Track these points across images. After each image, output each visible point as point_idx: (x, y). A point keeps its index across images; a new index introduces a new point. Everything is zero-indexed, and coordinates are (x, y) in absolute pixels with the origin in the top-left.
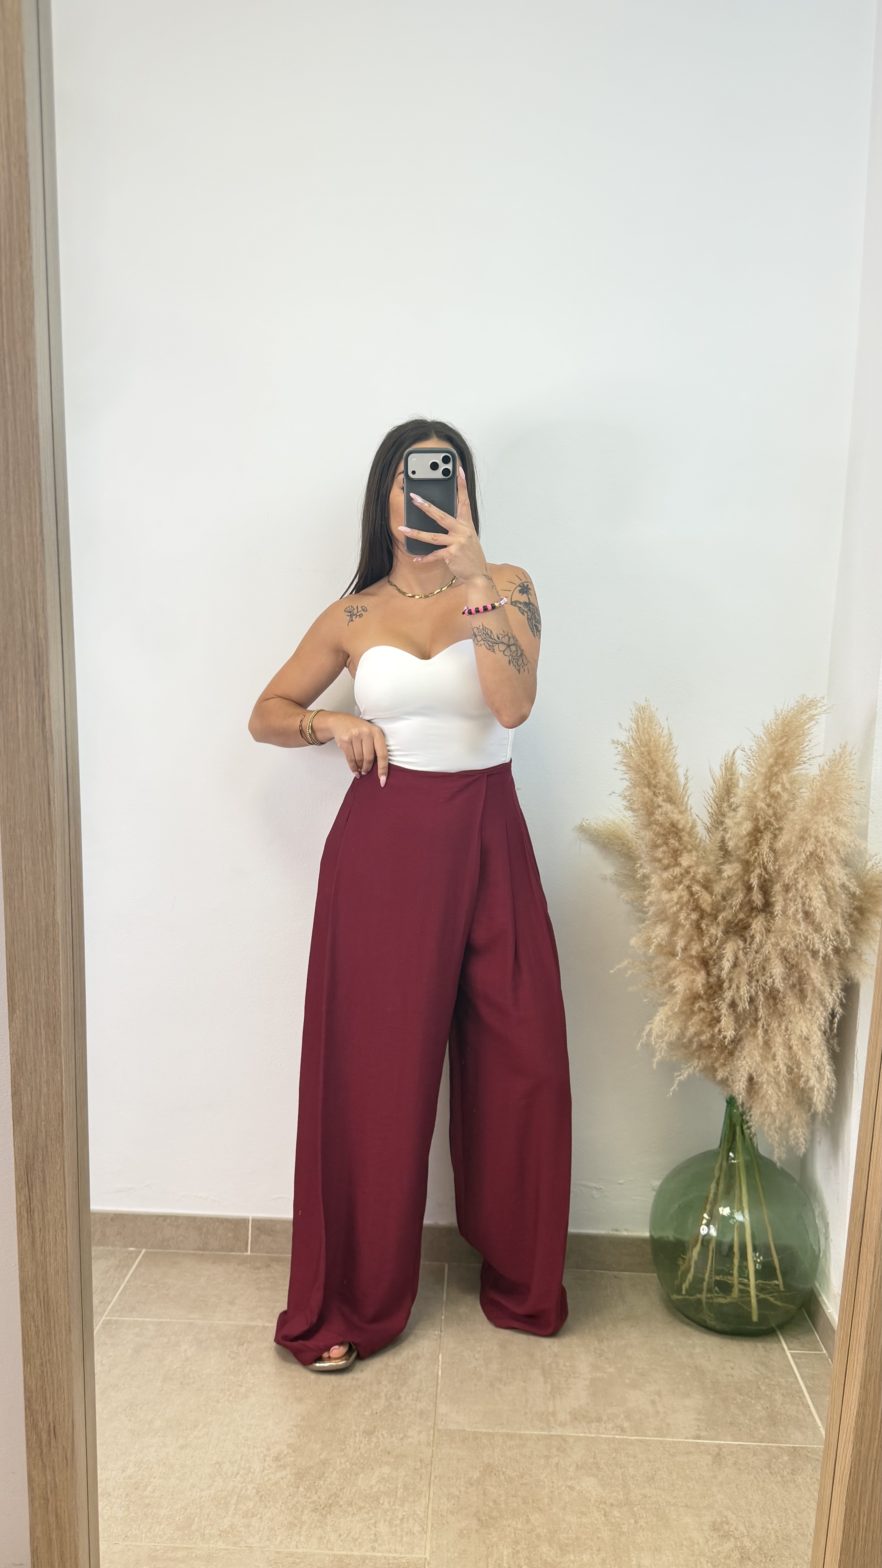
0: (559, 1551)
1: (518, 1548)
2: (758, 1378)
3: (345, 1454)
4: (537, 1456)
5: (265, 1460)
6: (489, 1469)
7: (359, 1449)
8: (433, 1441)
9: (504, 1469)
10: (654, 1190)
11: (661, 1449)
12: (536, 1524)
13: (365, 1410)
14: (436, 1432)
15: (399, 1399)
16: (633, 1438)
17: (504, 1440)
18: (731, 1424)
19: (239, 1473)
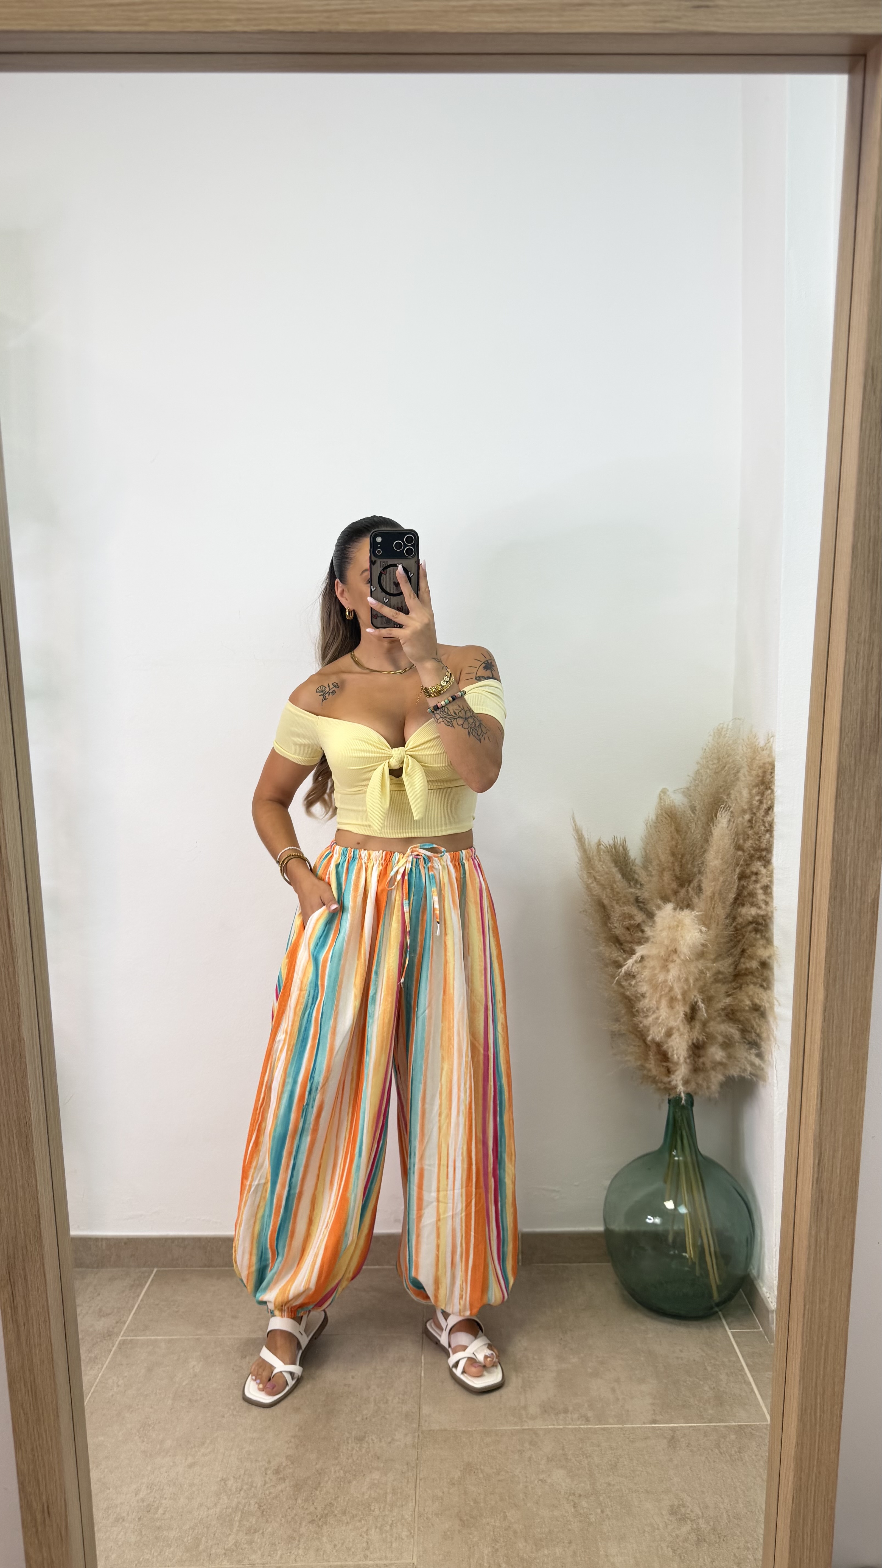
0: (534, 1547)
1: (496, 1547)
2: (705, 1359)
3: (339, 1462)
4: (512, 1451)
5: (266, 1474)
6: (469, 1468)
7: (352, 1455)
8: (418, 1443)
9: (482, 1467)
10: (604, 1187)
11: (622, 1435)
12: (513, 1521)
13: (356, 1416)
14: (420, 1434)
15: (387, 1403)
16: (597, 1427)
17: (481, 1437)
18: (683, 1405)
19: (242, 1488)
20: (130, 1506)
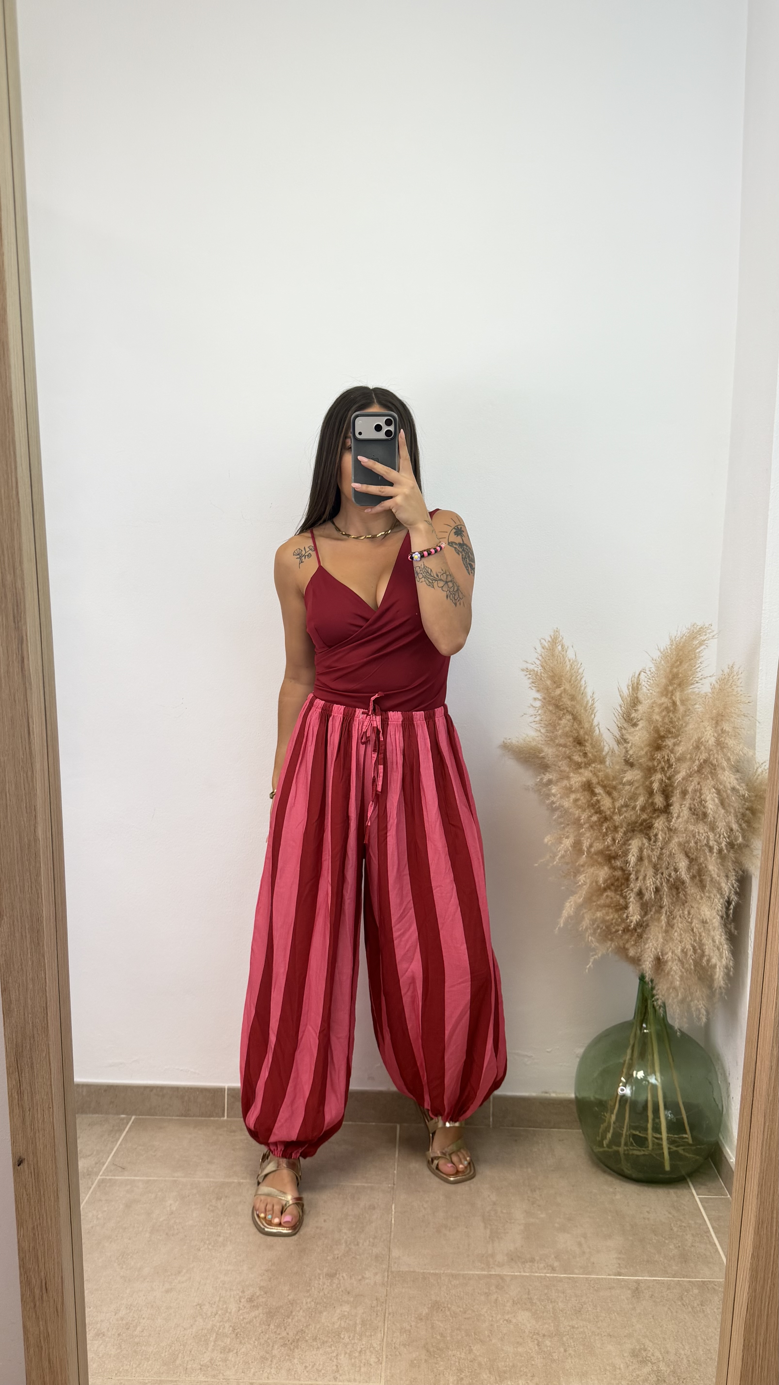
0: (498, 1378)
1: (462, 1376)
2: (671, 1220)
3: (310, 1295)
4: (479, 1294)
5: (240, 1302)
6: (436, 1306)
7: (323, 1289)
8: (387, 1282)
9: (449, 1306)
10: (577, 1057)
11: (587, 1285)
12: (478, 1354)
13: (328, 1256)
14: (390, 1273)
15: (358, 1244)
16: (563, 1276)
17: (449, 1279)
18: (648, 1261)
19: (217, 1313)
20: (110, 1323)
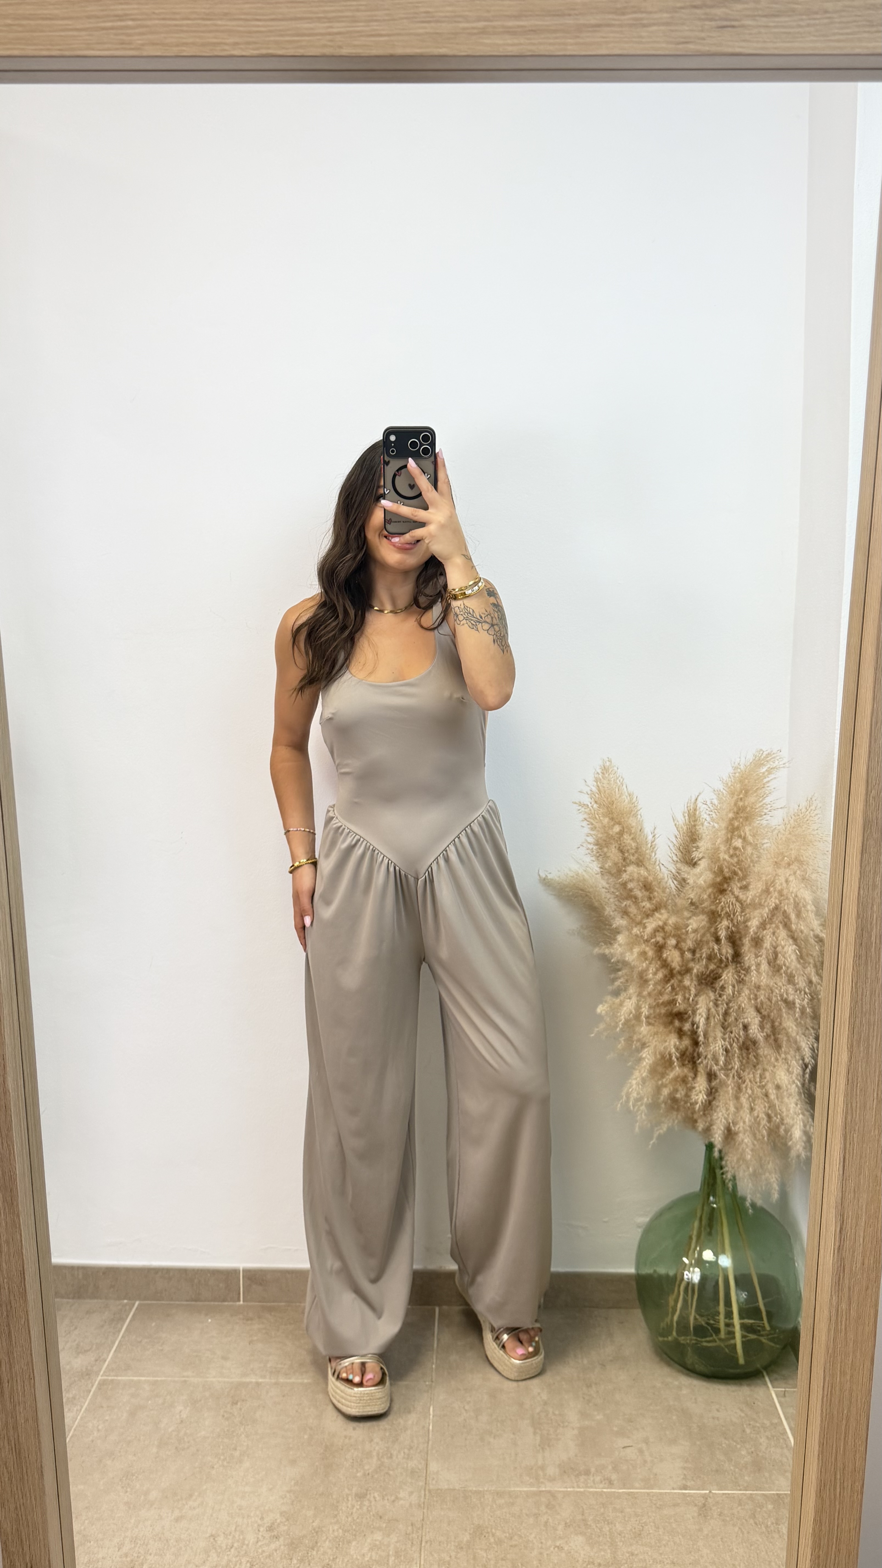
2: (743, 1420)
3: (338, 1520)
4: (526, 1514)
5: (259, 1531)
6: (479, 1531)
7: (352, 1514)
8: (424, 1503)
9: (493, 1531)
10: (639, 1227)
11: (648, 1501)
13: (357, 1471)
14: (427, 1492)
15: (391, 1457)
16: (621, 1491)
17: (493, 1498)
18: (717, 1471)
19: (233, 1546)
20: (113, 1561)
